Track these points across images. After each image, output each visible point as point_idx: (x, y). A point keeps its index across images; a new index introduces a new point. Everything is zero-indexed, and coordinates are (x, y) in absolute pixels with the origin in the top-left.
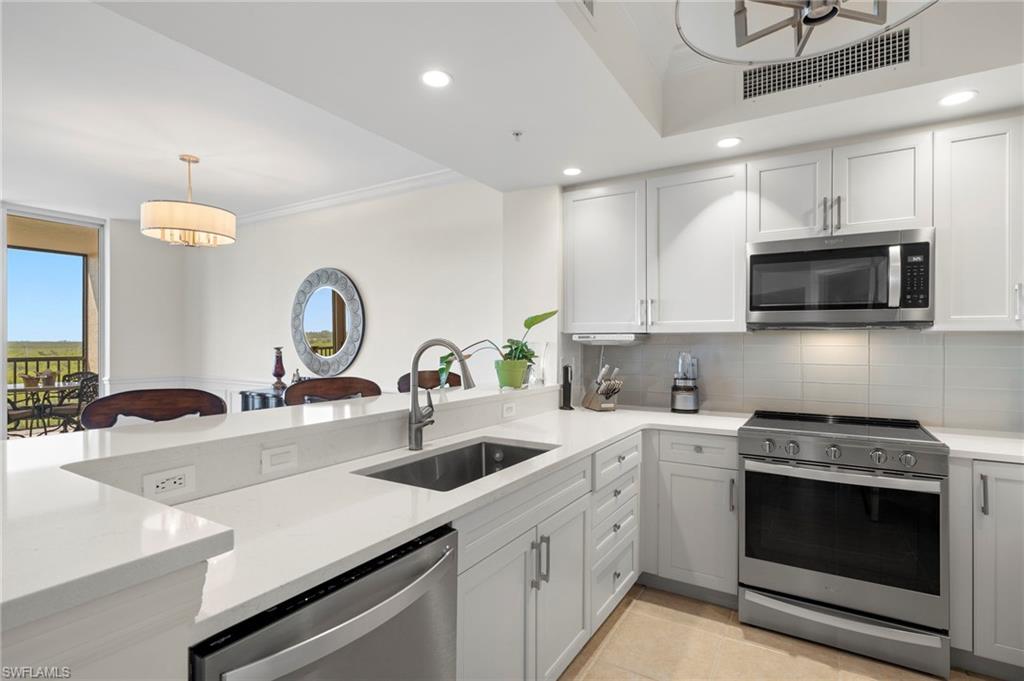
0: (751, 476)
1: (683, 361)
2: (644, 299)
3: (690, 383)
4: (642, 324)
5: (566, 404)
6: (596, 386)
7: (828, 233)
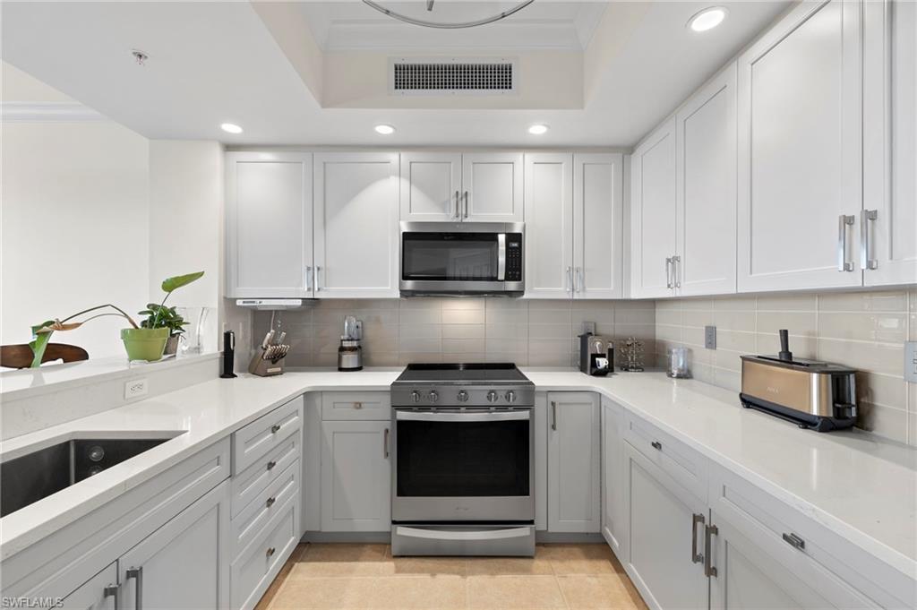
0: (402, 425)
1: (349, 324)
2: (311, 265)
3: (355, 344)
4: (309, 289)
5: (227, 372)
6: (262, 351)
7: (459, 220)
